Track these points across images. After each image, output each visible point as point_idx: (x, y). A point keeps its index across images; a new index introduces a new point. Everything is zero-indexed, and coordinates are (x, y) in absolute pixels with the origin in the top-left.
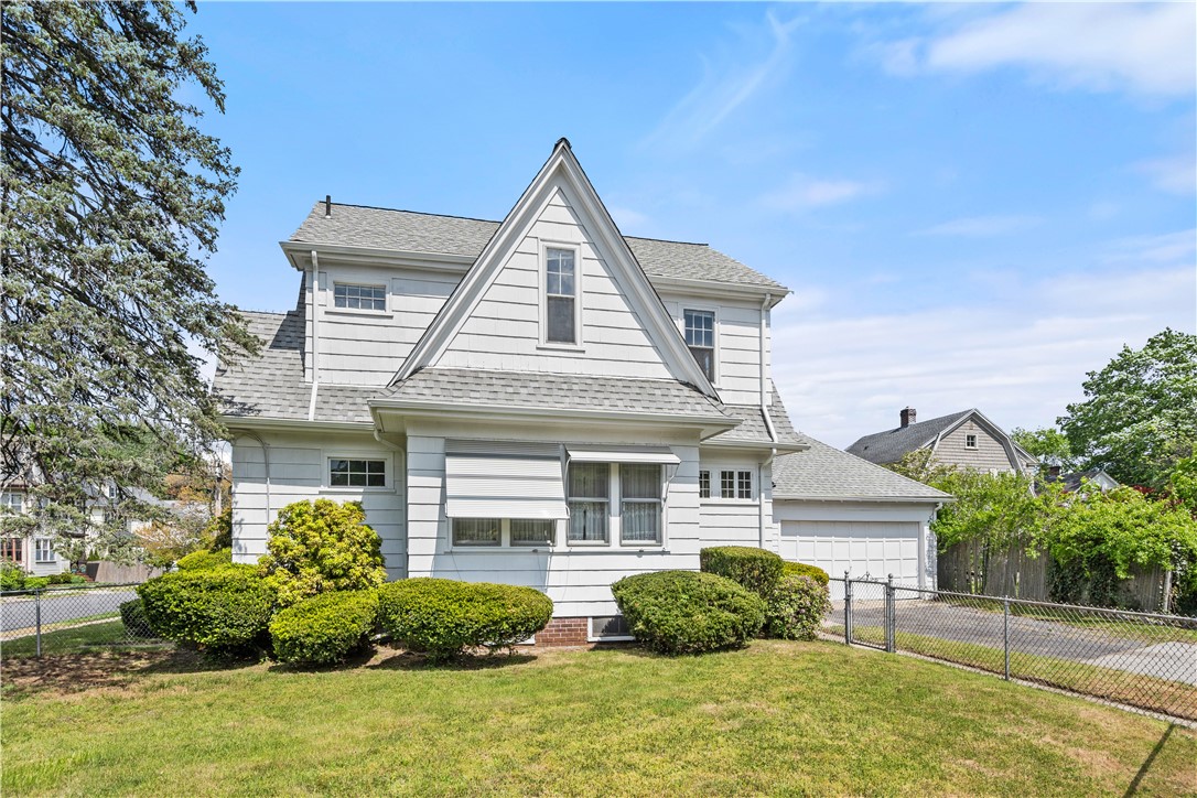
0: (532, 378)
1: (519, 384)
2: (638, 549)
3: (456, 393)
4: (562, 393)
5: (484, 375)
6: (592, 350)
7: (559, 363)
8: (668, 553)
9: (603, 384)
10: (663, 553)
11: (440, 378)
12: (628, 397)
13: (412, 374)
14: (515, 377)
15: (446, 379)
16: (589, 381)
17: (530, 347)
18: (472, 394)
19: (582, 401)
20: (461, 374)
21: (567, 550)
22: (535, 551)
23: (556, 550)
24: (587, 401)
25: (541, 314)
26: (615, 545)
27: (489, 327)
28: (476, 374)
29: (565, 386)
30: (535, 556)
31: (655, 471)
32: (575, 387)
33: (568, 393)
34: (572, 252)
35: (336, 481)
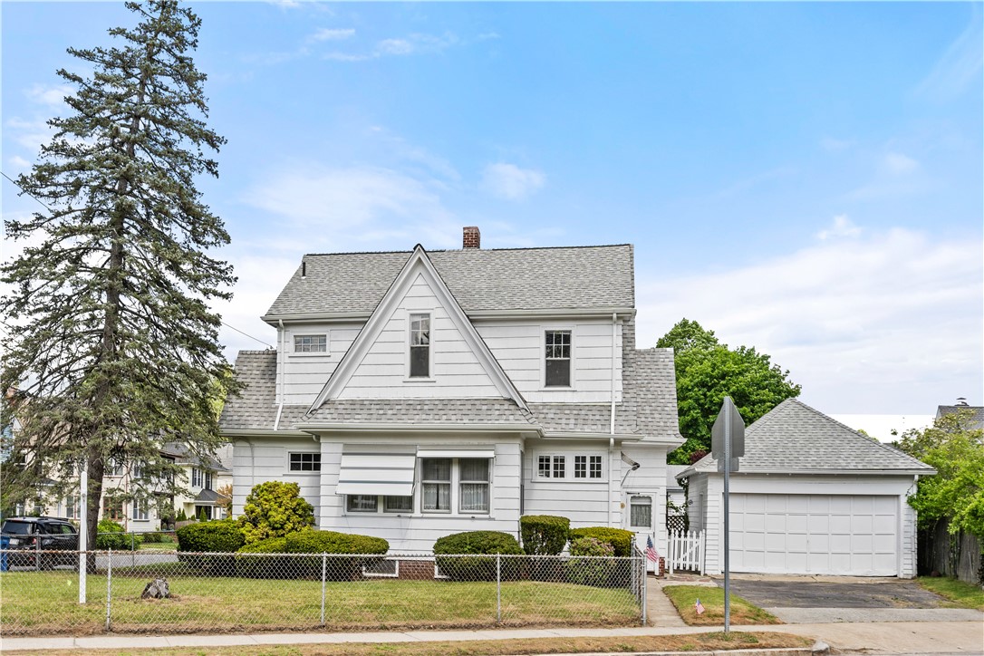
0: (398, 402)
1: (388, 407)
2: (470, 516)
3: (346, 416)
4: (415, 412)
5: (368, 402)
6: (440, 380)
7: (419, 390)
8: (494, 519)
9: (446, 403)
10: (490, 519)
11: (339, 407)
12: (461, 412)
13: (322, 405)
14: (387, 403)
15: (342, 407)
16: (436, 403)
17: (399, 381)
18: (357, 417)
19: (427, 417)
20: (353, 402)
21: (421, 515)
22: (399, 516)
23: (413, 515)
25: (406, 359)
26: (455, 513)
27: (373, 370)
28: (362, 403)
29: (419, 407)
30: (399, 519)
31: (485, 463)
32: (426, 407)
33: (420, 412)
34: (428, 315)
35: (294, 467)
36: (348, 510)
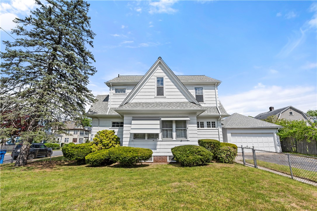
0: (153, 103)
1: (150, 104)
2: (181, 140)
3: (134, 107)
4: (160, 106)
5: (142, 103)
6: (167, 97)
7: (160, 100)
8: (189, 141)
9: (170, 103)
10: (187, 141)
11: (131, 104)
12: (176, 106)
13: (125, 104)
14: (149, 103)
15: (133, 104)
16: (167, 103)
17: (153, 97)
18: (138, 107)
19: (164, 107)
20: (136, 103)
21: (162, 140)
22: (153, 140)
23: (159, 140)
24: (166, 107)
25: (156, 90)
26: (174, 139)
27: (144, 94)
28: (140, 103)
29: (161, 105)
30: (154, 142)
31: (185, 122)
32: (163, 105)
33: (161, 106)
34: (163, 78)
35: (113, 126)
36: (134, 139)
